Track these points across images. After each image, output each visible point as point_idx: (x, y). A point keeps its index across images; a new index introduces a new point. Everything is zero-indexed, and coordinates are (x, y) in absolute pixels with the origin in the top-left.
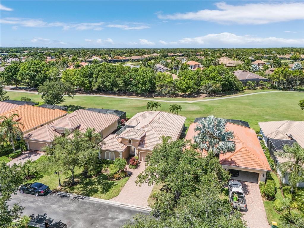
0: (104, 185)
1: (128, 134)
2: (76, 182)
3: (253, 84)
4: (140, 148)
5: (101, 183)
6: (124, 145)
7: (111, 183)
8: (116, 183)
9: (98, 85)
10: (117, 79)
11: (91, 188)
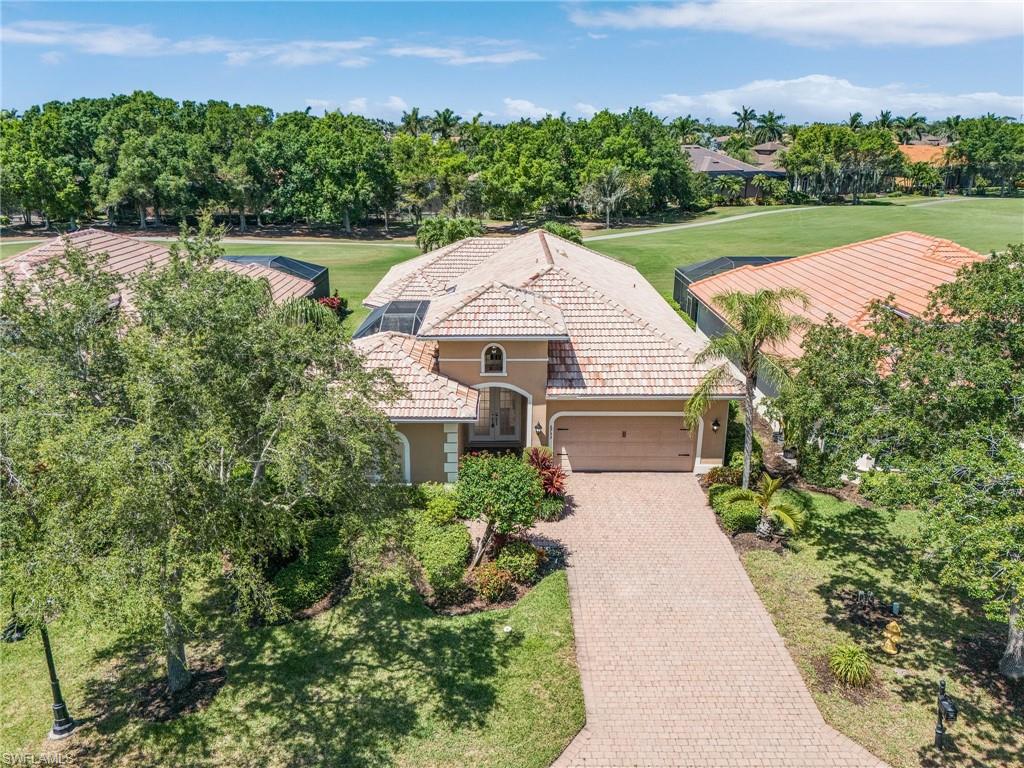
0: (429, 653)
1: (481, 317)
2: (199, 675)
3: (737, 187)
4: (562, 391)
5: (400, 647)
6: (461, 383)
7: (467, 631)
8: (507, 629)
9: (124, 187)
10: (217, 159)
11: (343, 702)
